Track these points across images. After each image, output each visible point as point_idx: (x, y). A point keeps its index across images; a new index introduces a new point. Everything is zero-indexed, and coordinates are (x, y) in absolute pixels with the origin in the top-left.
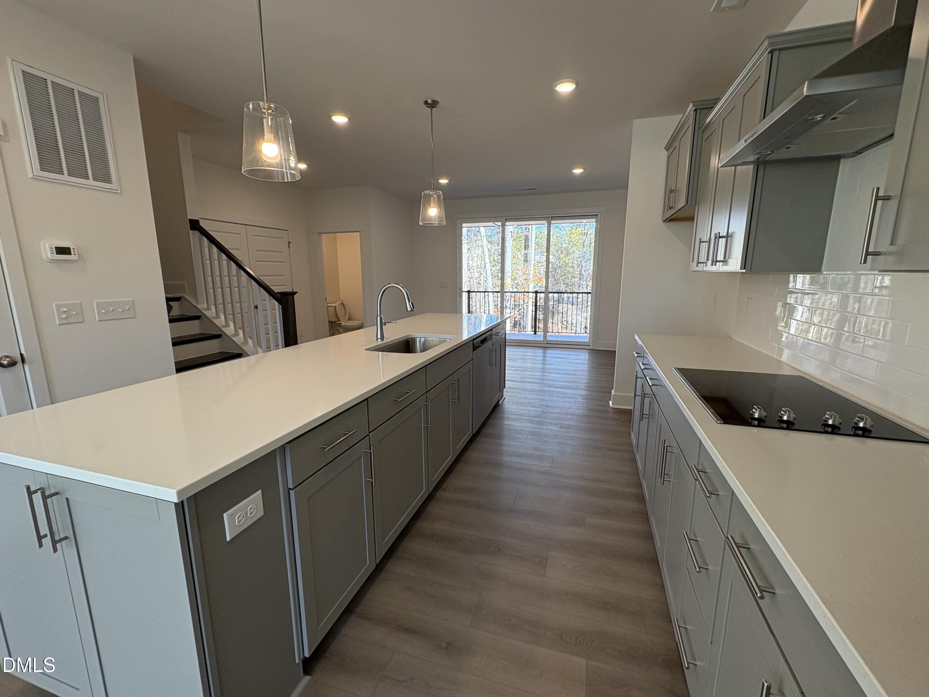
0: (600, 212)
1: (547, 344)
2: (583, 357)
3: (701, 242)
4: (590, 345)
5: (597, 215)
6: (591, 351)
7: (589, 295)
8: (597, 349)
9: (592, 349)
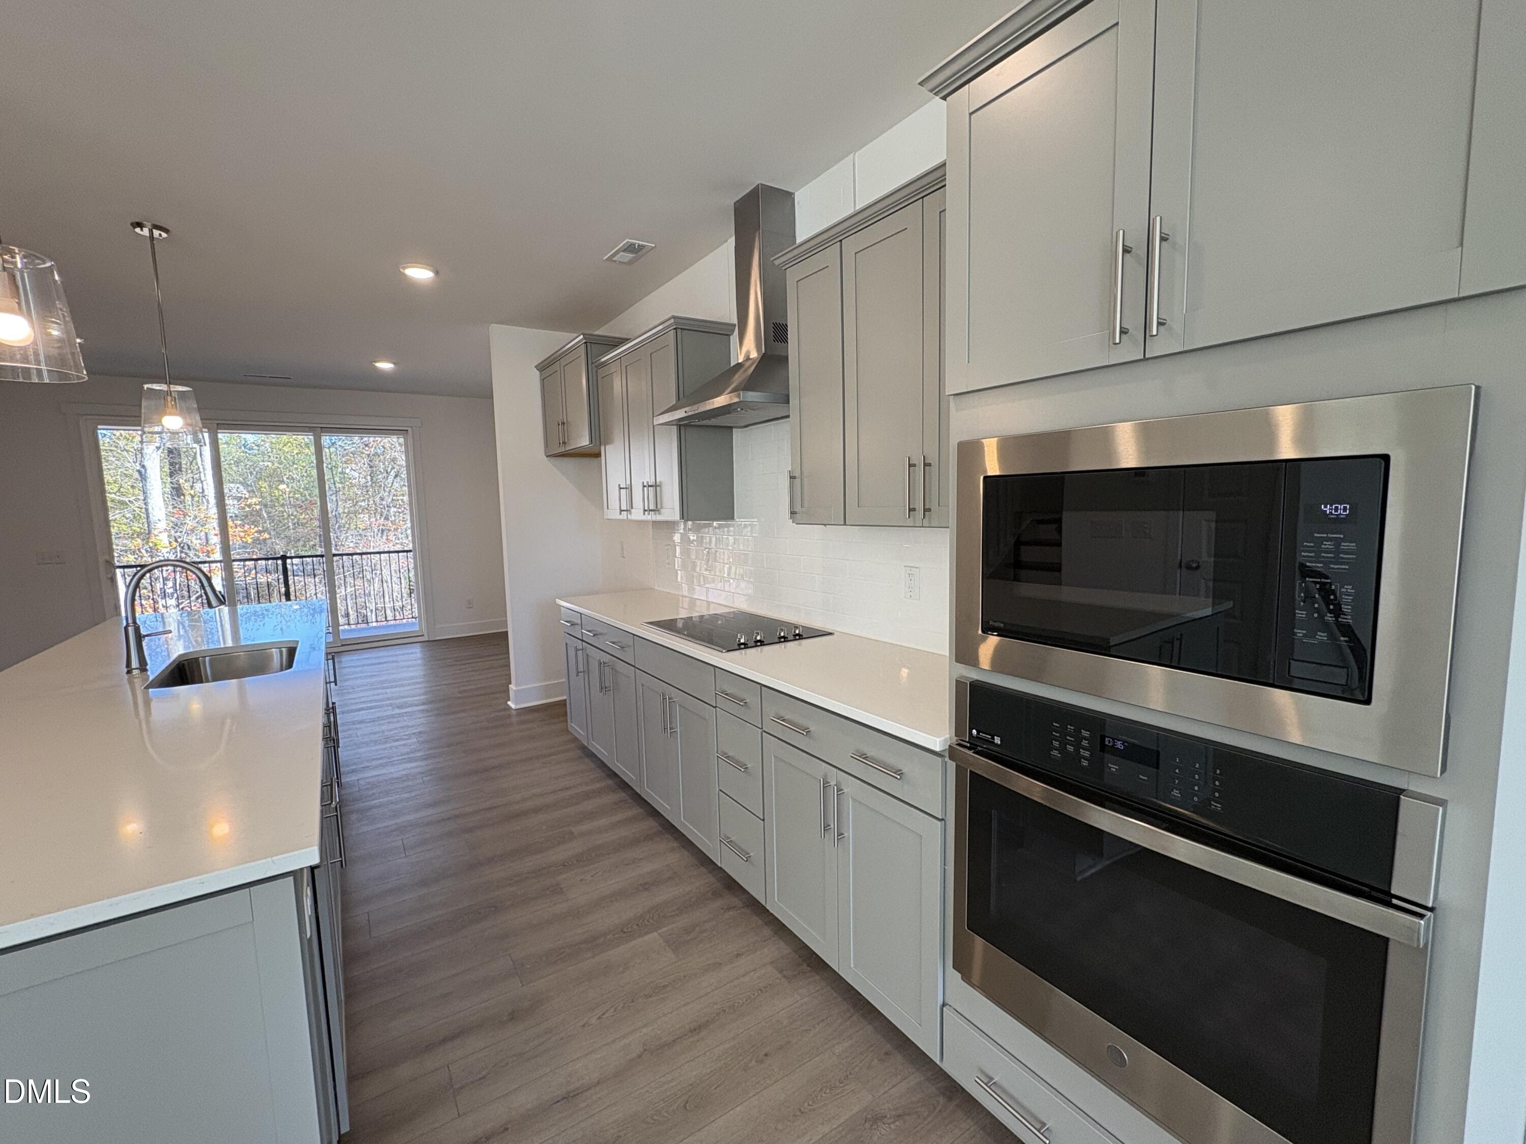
0: (411, 427)
1: (342, 645)
2: (415, 654)
3: (620, 488)
4: (423, 635)
5: (407, 430)
6: (425, 644)
7: (410, 555)
8: (437, 638)
9: (428, 641)
